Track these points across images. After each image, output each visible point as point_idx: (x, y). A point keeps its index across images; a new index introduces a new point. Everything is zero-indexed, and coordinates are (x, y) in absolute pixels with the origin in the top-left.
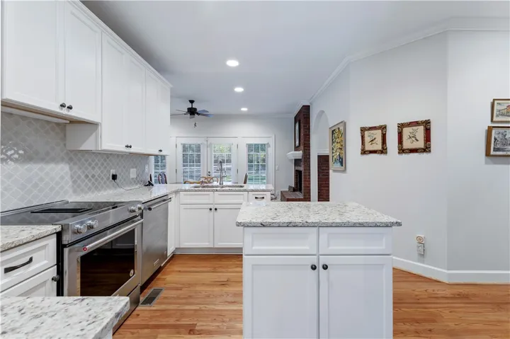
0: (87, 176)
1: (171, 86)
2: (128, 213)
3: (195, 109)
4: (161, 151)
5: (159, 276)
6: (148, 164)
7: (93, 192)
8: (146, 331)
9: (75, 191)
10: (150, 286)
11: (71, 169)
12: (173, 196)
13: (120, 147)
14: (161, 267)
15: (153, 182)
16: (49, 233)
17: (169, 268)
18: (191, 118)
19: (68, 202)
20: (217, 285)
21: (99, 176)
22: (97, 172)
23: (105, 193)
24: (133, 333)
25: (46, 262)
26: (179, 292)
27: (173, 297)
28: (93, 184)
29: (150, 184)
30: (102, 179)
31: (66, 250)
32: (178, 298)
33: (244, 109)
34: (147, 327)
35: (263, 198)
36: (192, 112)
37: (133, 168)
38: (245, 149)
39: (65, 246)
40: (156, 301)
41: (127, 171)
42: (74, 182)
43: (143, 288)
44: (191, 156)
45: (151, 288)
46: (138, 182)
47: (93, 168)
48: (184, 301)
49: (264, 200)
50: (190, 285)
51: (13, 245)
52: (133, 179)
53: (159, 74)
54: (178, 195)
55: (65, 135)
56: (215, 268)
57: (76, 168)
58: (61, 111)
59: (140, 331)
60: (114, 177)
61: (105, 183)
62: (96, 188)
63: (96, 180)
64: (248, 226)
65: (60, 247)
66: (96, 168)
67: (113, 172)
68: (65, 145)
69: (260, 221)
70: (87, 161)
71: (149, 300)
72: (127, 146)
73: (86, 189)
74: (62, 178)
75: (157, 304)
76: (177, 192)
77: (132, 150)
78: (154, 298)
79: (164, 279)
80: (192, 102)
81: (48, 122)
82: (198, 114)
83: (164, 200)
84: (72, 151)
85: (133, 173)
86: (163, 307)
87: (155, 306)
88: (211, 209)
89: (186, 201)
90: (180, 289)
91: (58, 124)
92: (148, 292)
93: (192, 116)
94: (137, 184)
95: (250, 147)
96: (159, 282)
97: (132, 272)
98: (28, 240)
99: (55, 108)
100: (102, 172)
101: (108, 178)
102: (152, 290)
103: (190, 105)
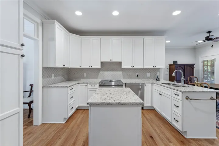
0: (127, 75)
6: (159, 72)
35: (178, 95)
41: (145, 74)
47: (130, 73)
52: (148, 77)
61: (134, 77)
63: (131, 76)
67: (137, 74)
74: (120, 75)
76: (152, 83)
80: (209, 32)
88: (159, 94)
89: (155, 88)
94: (151, 79)
100: (133, 74)
103: (207, 35)
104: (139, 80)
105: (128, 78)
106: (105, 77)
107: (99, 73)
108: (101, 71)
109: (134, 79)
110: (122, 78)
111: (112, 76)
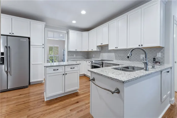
104: (130, 62)
105: (120, 59)
108: (101, 53)
109: (125, 61)
110: (115, 59)
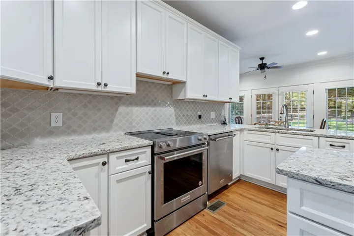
0: (184, 116)
1: (240, 48)
2: (197, 140)
3: (265, 64)
4: (230, 99)
5: (225, 192)
6: (224, 109)
7: (187, 125)
8: (205, 231)
9: (177, 124)
10: (217, 197)
11: (175, 111)
12: (238, 133)
13: (200, 97)
14: (227, 185)
15: (227, 122)
16: (146, 145)
17: (234, 189)
18: (262, 73)
19: (173, 130)
20: (273, 224)
21: (191, 115)
22: (189, 113)
23: (194, 127)
24: (197, 227)
25: (145, 161)
26: (237, 212)
27: (231, 215)
28: (187, 120)
29: (224, 123)
30: (193, 118)
31: (156, 157)
32: (234, 217)
33: (322, 53)
34: (206, 228)
35: (344, 147)
36: (262, 67)
37: (212, 111)
38: (325, 95)
39: (155, 154)
40: (217, 211)
41: (208, 113)
42: (177, 118)
43: (211, 197)
44: (264, 103)
45: (217, 199)
46: (217, 121)
47: (187, 111)
48: (238, 222)
49: (343, 150)
50: (247, 211)
51: (128, 148)
52: (212, 119)
53: (230, 42)
54: (242, 133)
55: (172, 92)
56: (275, 205)
57: (178, 110)
58: (164, 76)
59: (202, 229)
60: (200, 117)
61: (194, 120)
62: (189, 123)
63: (189, 118)
64: (293, 177)
65: (153, 154)
66: (189, 111)
67: (199, 113)
68: (172, 97)
69: (314, 175)
70: (183, 106)
71: (214, 208)
72: (204, 96)
73: (183, 123)
74: (171, 115)
75: (217, 213)
76: (241, 130)
77: (207, 98)
78: (217, 208)
79: (228, 196)
80: (262, 59)
81: (164, 84)
82: (268, 68)
83: (229, 135)
84: (175, 100)
85: (213, 115)
86: (221, 218)
87: (215, 215)
88: (272, 149)
89: (249, 139)
90: (238, 210)
91: (168, 85)
92: (214, 201)
93: (263, 71)
94: (215, 123)
95: (331, 92)
96: (224, 197)
97: (200, 182)
98: (135, 147)
99: (160, 74)
100: (193, 113)
101: (196, 118)
102: (217, 201)
103: (260, 62)
106: (134, 124)
107: (117, 110)
111: (152, 119)
